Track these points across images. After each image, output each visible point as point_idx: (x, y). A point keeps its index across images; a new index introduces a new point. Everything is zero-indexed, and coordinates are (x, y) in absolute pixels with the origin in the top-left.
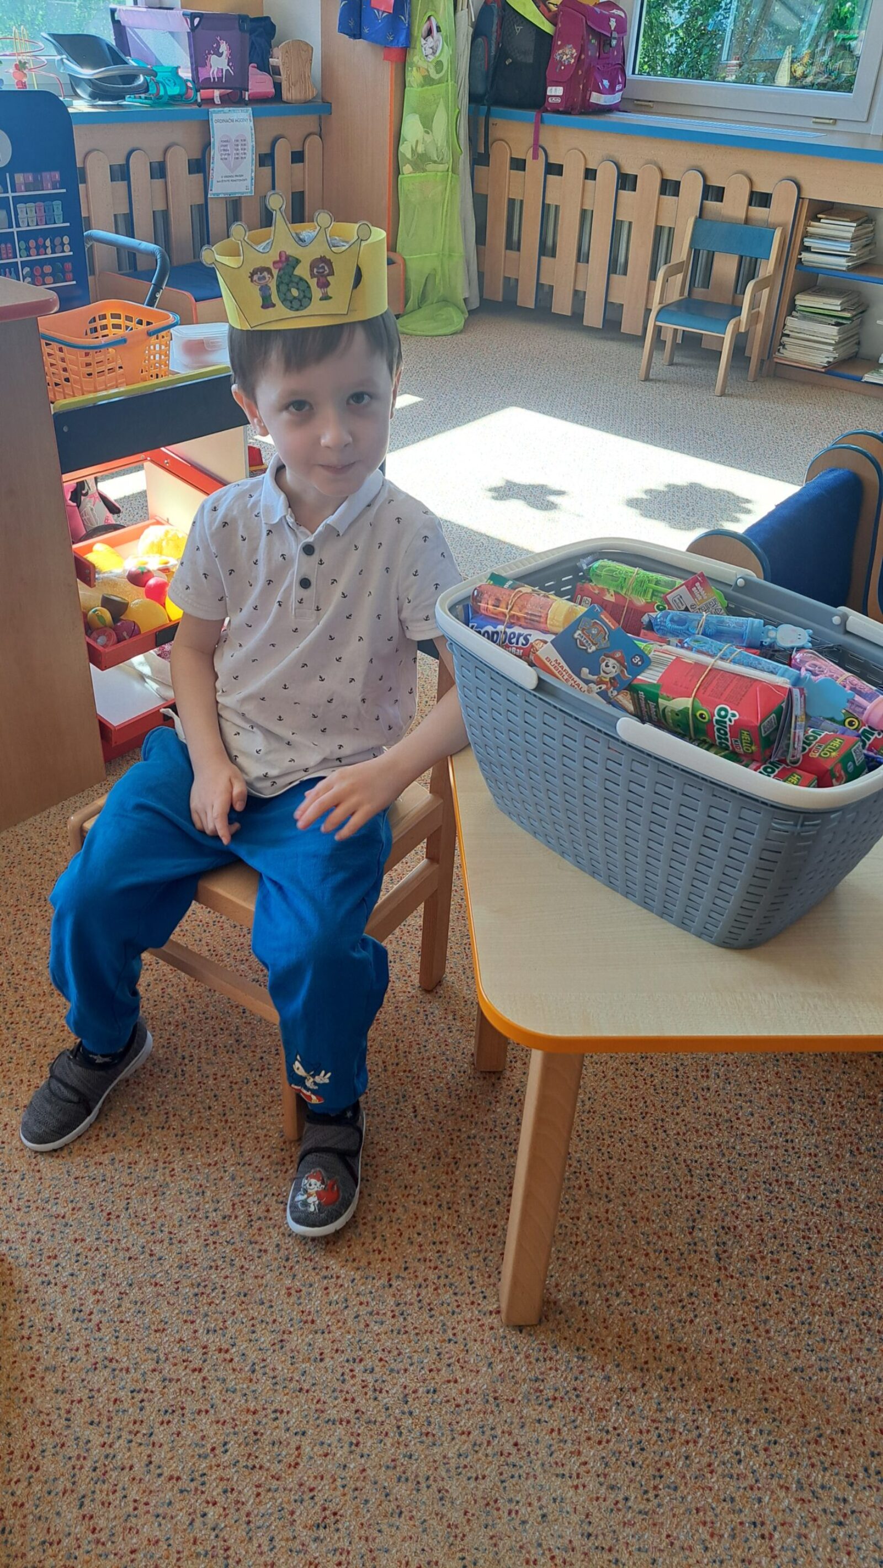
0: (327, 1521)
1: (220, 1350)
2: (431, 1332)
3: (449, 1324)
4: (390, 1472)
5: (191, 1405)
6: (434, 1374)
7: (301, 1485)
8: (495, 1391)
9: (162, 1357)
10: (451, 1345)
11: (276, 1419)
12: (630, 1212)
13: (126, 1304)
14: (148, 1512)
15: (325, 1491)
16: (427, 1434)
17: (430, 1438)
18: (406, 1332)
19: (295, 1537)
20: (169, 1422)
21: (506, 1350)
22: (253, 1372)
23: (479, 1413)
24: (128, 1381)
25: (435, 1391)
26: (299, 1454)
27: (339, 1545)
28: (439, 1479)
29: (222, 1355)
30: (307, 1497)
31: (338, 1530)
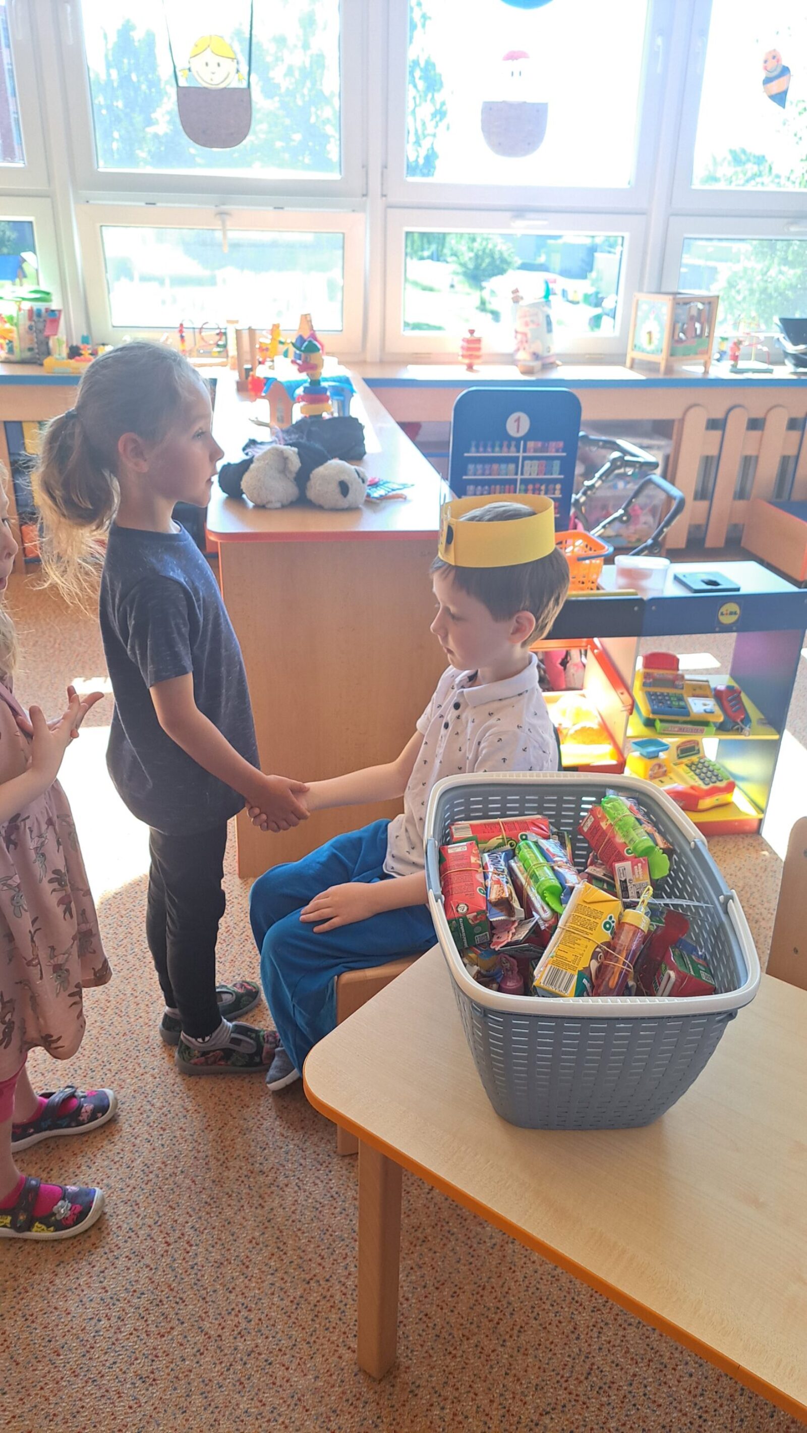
0: (147, 1380)
1: (188, 1243)
2: (303, 1329)
3: (318, 1332)
4: (202, 1385)
5: (147, 1260)
6: (280, 1354)
7: (155, 1349)
8: (303, 1396)
9: (159, 1223)
10: (305, 1346)
11: (177, 1303)
12: (510, 1365)
13: (171, 1180)
14: (79, 1295)
15: (162, 1362)
16: (241, 1383)
17: (241, 1387)
18: (289, 1316)
19: (125, 1373)
20: (130, 1259)
21: (334, 1377)
22: (192, 1268)
23: (282, 1398)
24: (134, 1221)
25: (270, 1364)
26: (169, 1332)
27: (141, 1398)
28: (222, 1413)
29: (186, 1246)
30: (150, 1357)
31: (147, 1390)
